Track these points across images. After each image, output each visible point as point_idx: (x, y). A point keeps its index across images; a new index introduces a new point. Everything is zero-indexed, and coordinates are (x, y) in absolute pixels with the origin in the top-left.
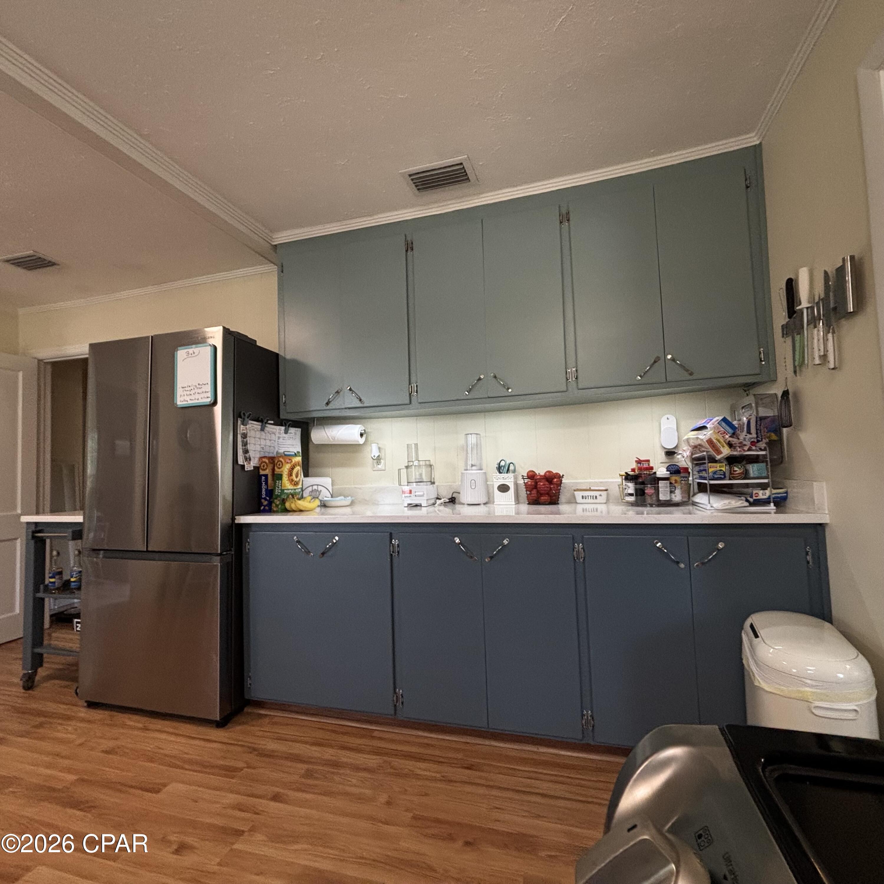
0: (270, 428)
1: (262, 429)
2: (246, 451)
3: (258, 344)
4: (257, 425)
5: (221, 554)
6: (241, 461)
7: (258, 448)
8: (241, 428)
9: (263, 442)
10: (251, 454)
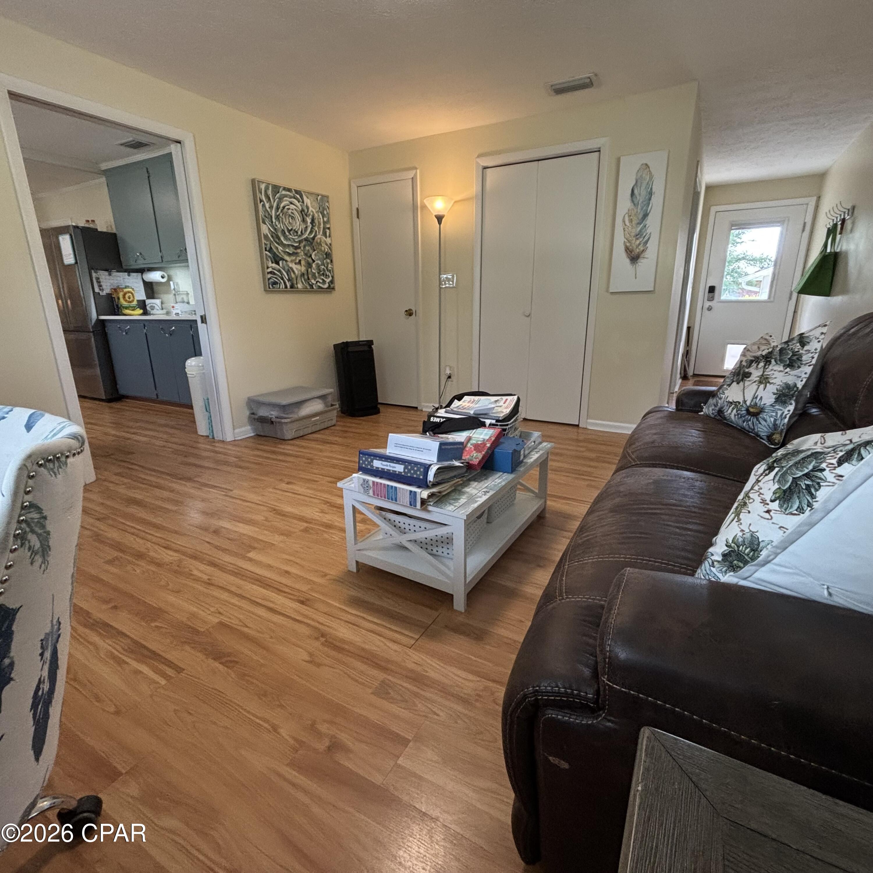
0: (115, 274)
1: (110, 275)
2: (100, 286)
3: (99, 230)
4: (106, 273)
5: (93, 332)
6: (97, 290)
7: (109, 284)
8: (94, 275)
9: (112, 281)
10: (104, 287)
